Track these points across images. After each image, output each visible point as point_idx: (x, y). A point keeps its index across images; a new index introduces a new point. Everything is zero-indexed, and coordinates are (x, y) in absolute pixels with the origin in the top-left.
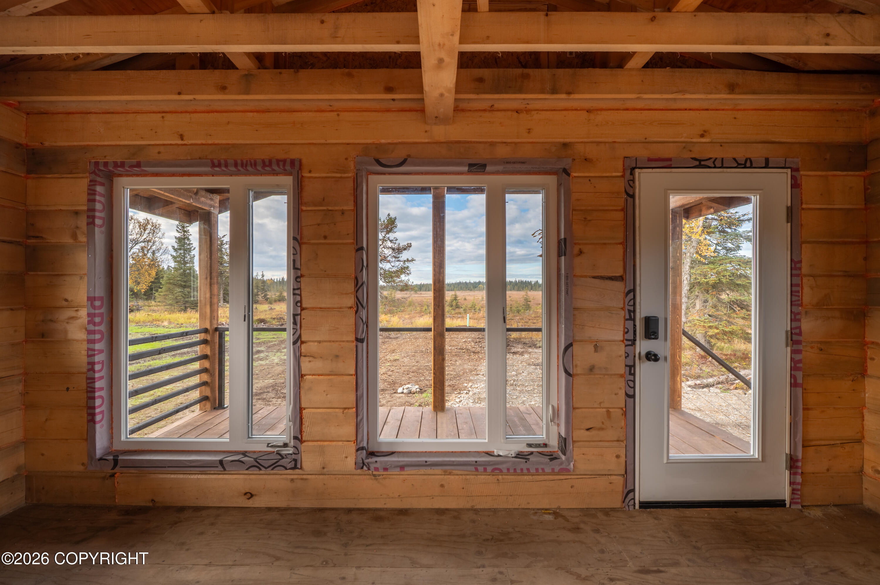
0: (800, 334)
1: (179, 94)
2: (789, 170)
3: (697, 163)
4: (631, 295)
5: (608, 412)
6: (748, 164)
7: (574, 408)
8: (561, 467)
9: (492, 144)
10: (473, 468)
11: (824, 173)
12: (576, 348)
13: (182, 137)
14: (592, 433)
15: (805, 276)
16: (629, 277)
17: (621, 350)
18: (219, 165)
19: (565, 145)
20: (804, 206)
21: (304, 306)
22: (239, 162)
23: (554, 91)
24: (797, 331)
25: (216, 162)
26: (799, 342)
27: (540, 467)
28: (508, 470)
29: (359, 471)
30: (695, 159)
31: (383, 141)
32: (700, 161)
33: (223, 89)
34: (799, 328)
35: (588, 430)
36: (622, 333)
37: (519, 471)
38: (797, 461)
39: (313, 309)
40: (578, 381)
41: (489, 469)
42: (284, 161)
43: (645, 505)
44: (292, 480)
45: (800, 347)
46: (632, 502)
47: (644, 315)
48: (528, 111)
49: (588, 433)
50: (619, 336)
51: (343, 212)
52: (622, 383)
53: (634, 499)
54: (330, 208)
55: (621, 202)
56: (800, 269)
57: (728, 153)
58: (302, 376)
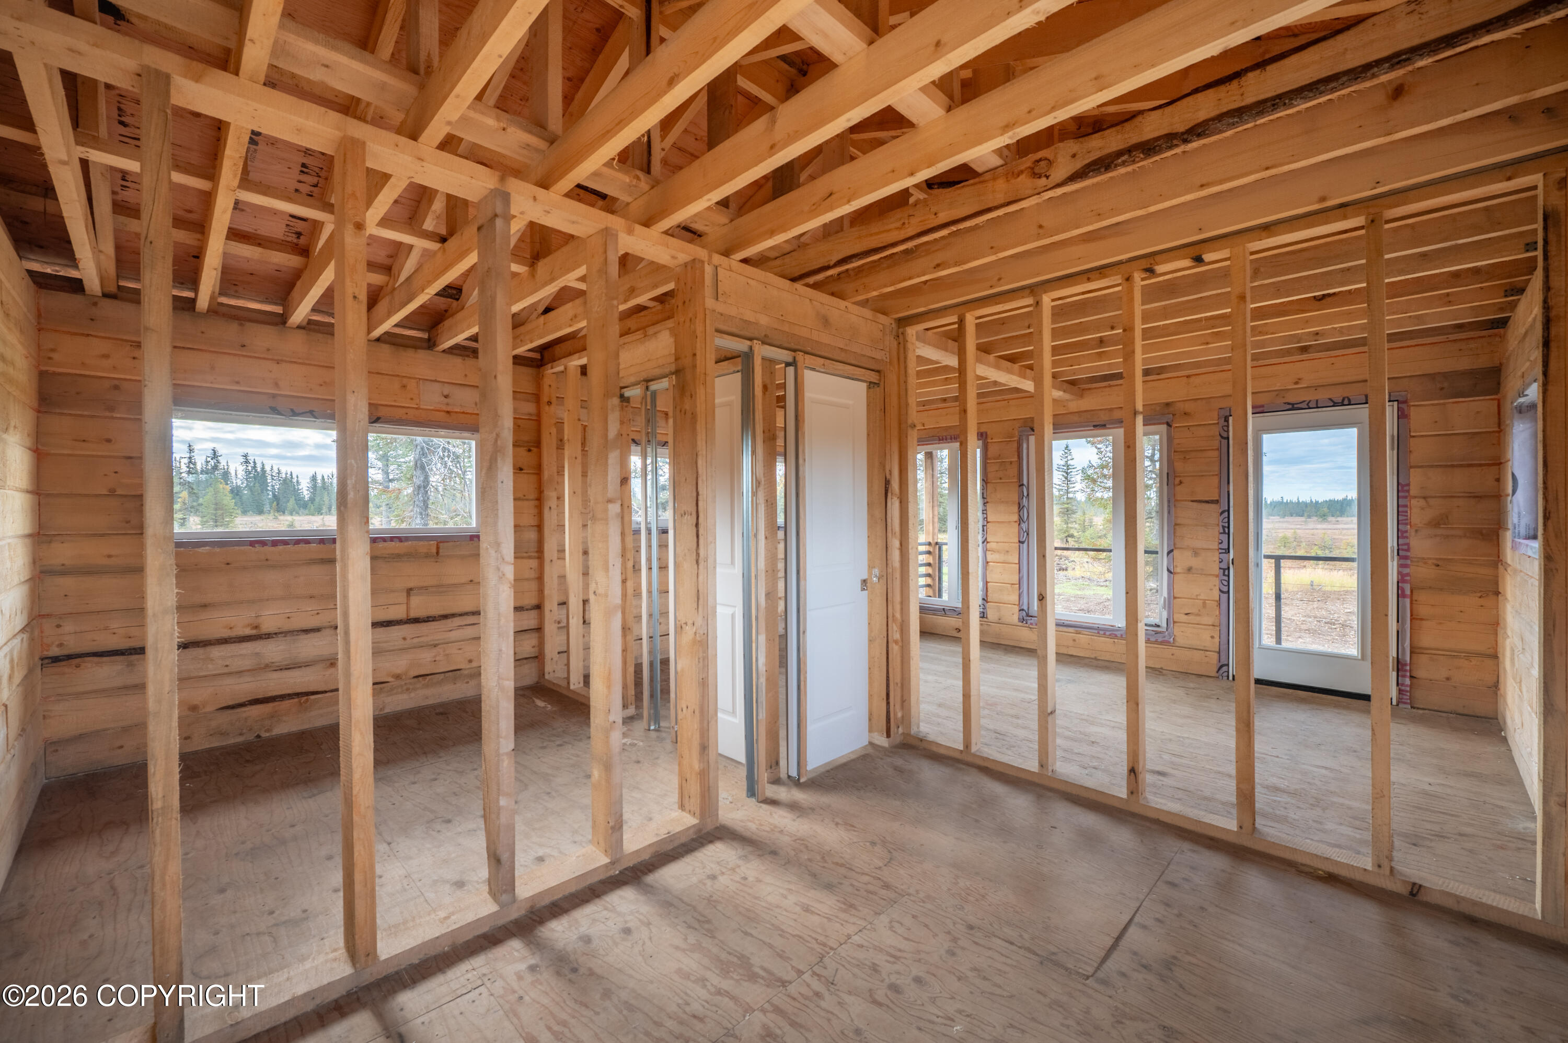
0: (1408, 550)
2: (1396, 403)
3: (1290, 406)
4: (1226, 514)
5: (1204, 603)
6: (1346, 402)
7: (1175, 598)
8: (1164, 639)
9: (1111, 410)
10: (1096, 631)
11: (1442, 401)
12: (1176, 553)
14: (1190, 618)
15: (1415, 497)
16: (1223, 500)
17: (1215, 555)
18: (943, 439)
19: (1168, 405)
20: (1412, 434)
21: (988, 521)
24: (1405, 547)
25: (941, 438)
26: (1406, 558)
28: (1122, 636)
29: (1020, 624)
30: (1289, 404)
32: (1293, 404)
34: (1408, 544)
35: (1187, 614)
36: (1217, 543)
38: (1406, 665)
39: (993, 523)
40: (1178, 577)
41: (1108, 633)
44: (982, 624)
45: (1408, 562)
46: (1226, 674)
49: (1187, 617)
50: (1215, 545)
51: (1011, 463)
52: (1216, 581)
53: (1228, 672)
54: (1003, 460)
55: (1216, 444)
56: (1408, 491)
57: (1322, 395)
58: (988, 563)
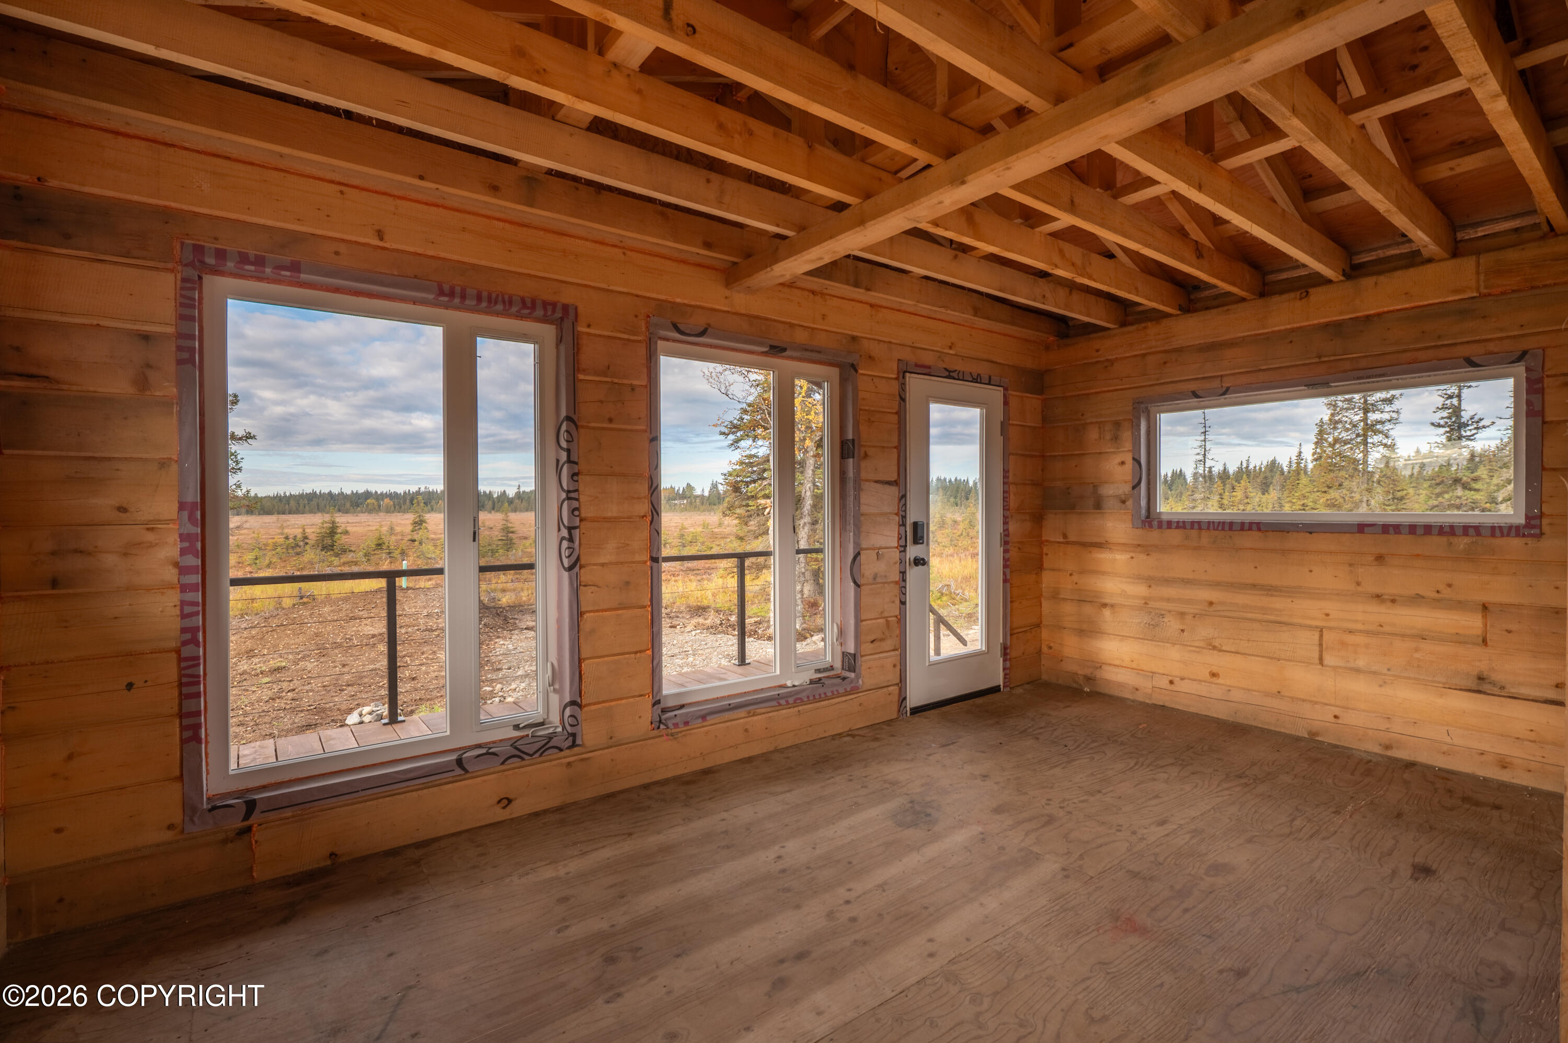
0: (1008, 535)
1: (421, 178)
2: (1002, 389)
4: (903, 500)
5: (888, 622)
6: (979, 379)
7: (861, 621)
8: (852, 685)
10: (775, 703)
11: (1022, 394)
12: (862, 557)
13: (380, 235)
14: (876, 644)
15: (1011, 484)
16: (902, 482)
17: (896, 555)
18: (452, 294)
19: (854, 339)
20: (1011, 422)
21: (583, 515)
22: (485, 294)
23: (857, 285)
24: (1007, 533)
25: (446, 288)
26: (1007, 543)
27: (834, 689)
28: (808, 697)
29: (656, 732)
30: (946, 369)
31: (678, 300)
32: (950, 372)
33: (494, 189)
34: (1008, 530)
35: (872, 642)
36: (896, 539)
37: (817, 697)
38: (1008, 648)
39: (594, 520)
40: (865, 589)
41: (791, 700)
42: (554, 305)
43: (916, 711)
44: (569, 764)
45: (1008, 547)
46: (904, 710)
47: (912, 521)
48: (822, 294)
49: (872, 645)
50: (895, 542)
51: (633, 388)
52: (896, 590)
53: (906, 707)
54: (616, 381)
55: (896, 405)
56: (1008, 477)
57: (967, 367)
58: (581, 614)
